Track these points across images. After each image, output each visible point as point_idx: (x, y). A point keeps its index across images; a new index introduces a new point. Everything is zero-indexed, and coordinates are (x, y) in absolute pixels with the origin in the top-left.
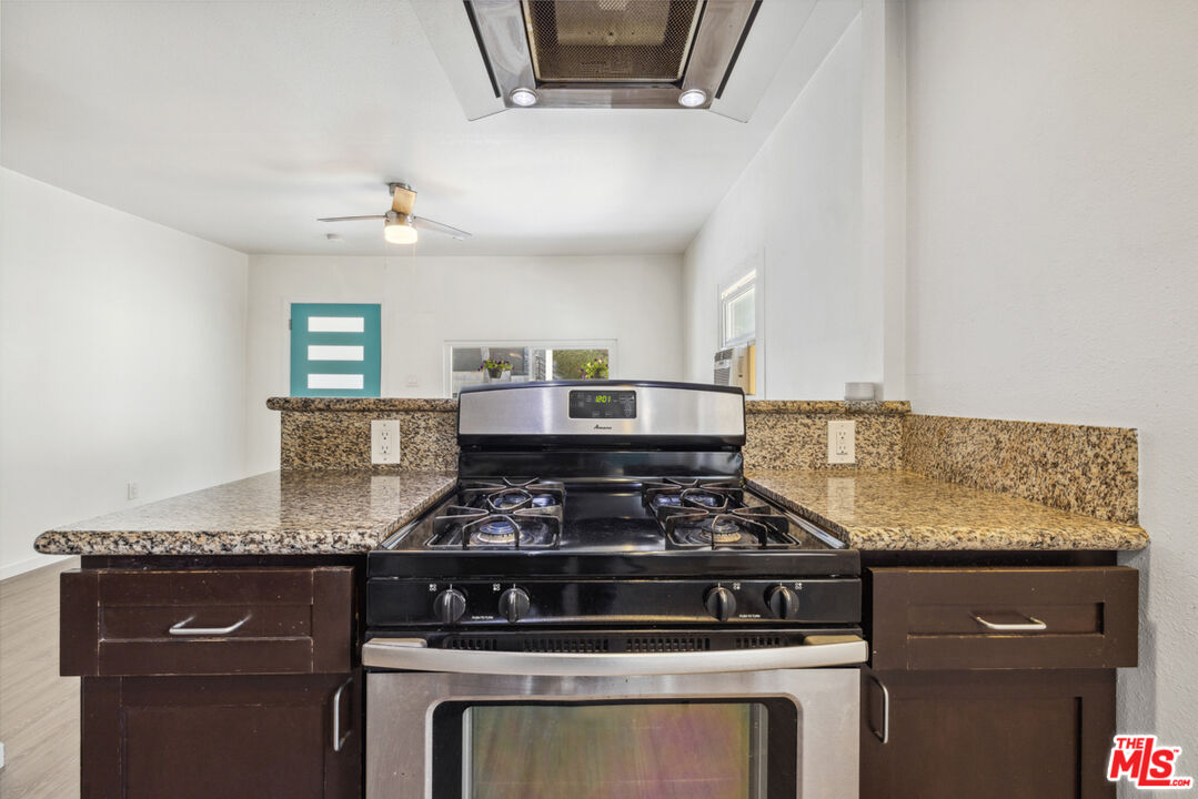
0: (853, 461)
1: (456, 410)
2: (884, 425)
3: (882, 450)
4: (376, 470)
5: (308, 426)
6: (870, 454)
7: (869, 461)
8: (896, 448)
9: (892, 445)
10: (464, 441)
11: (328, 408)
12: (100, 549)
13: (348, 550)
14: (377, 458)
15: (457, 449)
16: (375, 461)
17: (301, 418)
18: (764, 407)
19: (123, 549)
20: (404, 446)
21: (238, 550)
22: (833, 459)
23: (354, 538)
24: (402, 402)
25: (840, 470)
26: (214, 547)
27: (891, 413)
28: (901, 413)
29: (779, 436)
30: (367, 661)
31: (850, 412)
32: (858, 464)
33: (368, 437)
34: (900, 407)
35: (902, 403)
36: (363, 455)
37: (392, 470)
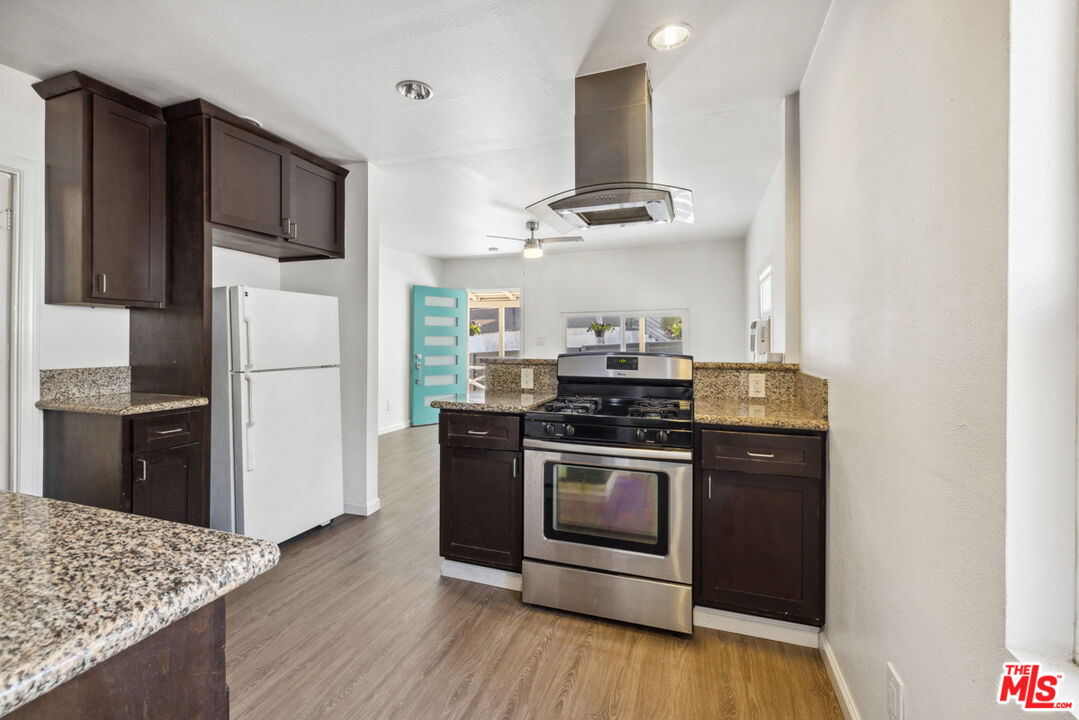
0: (764, 396)
1: (557, 365)
2: (783, 377)
3: (783, 391)
4: (523, 391)
5: (496, 370)
6: (775, 393)
7: (774, 397)
8: (791, 390)
9: (789, 388)
10: (560, 378)
11: (504, 363)
12: (448, 407)
13: (518, 412)
14: (524, 386)
15: (557, 382)
16: (523, 387)
17: (493, 367)
18: (710, 366)
19: (454, 407)
20: (535, 381)
21: (486, 410)
22: (752, 394)
23: (520, 408)
24: (534, 360)
25: (756, 401)
26: (479, 408)
27: (787, 370)
28: (794, 370)
29: (720, 381)
30: (525, 444)
31: (761, 369)
32: (767, 398)
33: (520, 376)
34: (792, 367)
35: (794, 365)
36: (518, 384)
37: (530, 391)
